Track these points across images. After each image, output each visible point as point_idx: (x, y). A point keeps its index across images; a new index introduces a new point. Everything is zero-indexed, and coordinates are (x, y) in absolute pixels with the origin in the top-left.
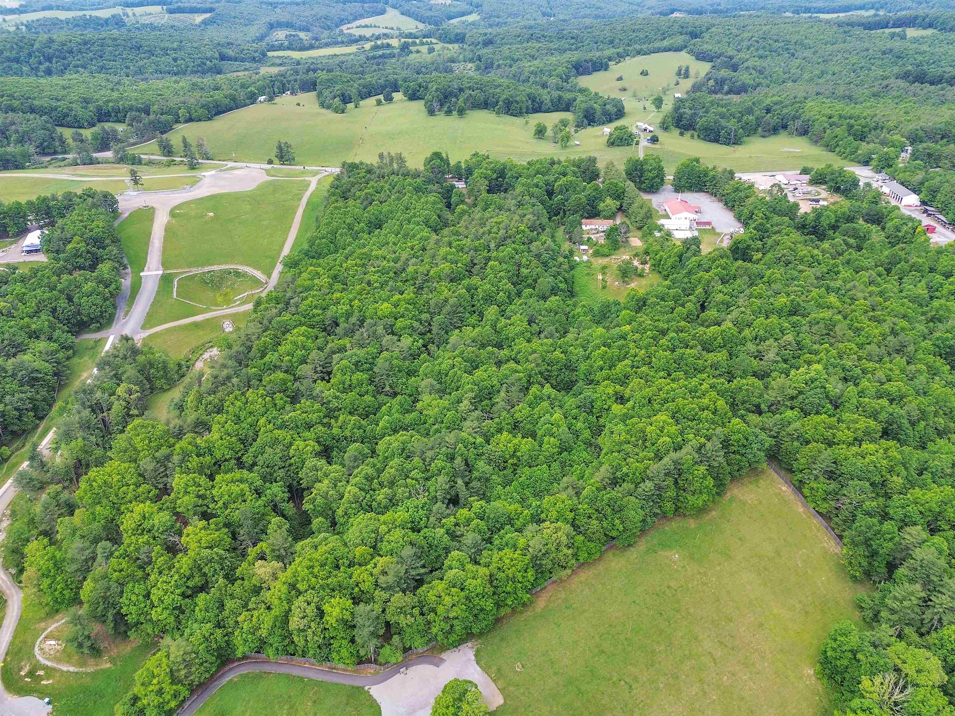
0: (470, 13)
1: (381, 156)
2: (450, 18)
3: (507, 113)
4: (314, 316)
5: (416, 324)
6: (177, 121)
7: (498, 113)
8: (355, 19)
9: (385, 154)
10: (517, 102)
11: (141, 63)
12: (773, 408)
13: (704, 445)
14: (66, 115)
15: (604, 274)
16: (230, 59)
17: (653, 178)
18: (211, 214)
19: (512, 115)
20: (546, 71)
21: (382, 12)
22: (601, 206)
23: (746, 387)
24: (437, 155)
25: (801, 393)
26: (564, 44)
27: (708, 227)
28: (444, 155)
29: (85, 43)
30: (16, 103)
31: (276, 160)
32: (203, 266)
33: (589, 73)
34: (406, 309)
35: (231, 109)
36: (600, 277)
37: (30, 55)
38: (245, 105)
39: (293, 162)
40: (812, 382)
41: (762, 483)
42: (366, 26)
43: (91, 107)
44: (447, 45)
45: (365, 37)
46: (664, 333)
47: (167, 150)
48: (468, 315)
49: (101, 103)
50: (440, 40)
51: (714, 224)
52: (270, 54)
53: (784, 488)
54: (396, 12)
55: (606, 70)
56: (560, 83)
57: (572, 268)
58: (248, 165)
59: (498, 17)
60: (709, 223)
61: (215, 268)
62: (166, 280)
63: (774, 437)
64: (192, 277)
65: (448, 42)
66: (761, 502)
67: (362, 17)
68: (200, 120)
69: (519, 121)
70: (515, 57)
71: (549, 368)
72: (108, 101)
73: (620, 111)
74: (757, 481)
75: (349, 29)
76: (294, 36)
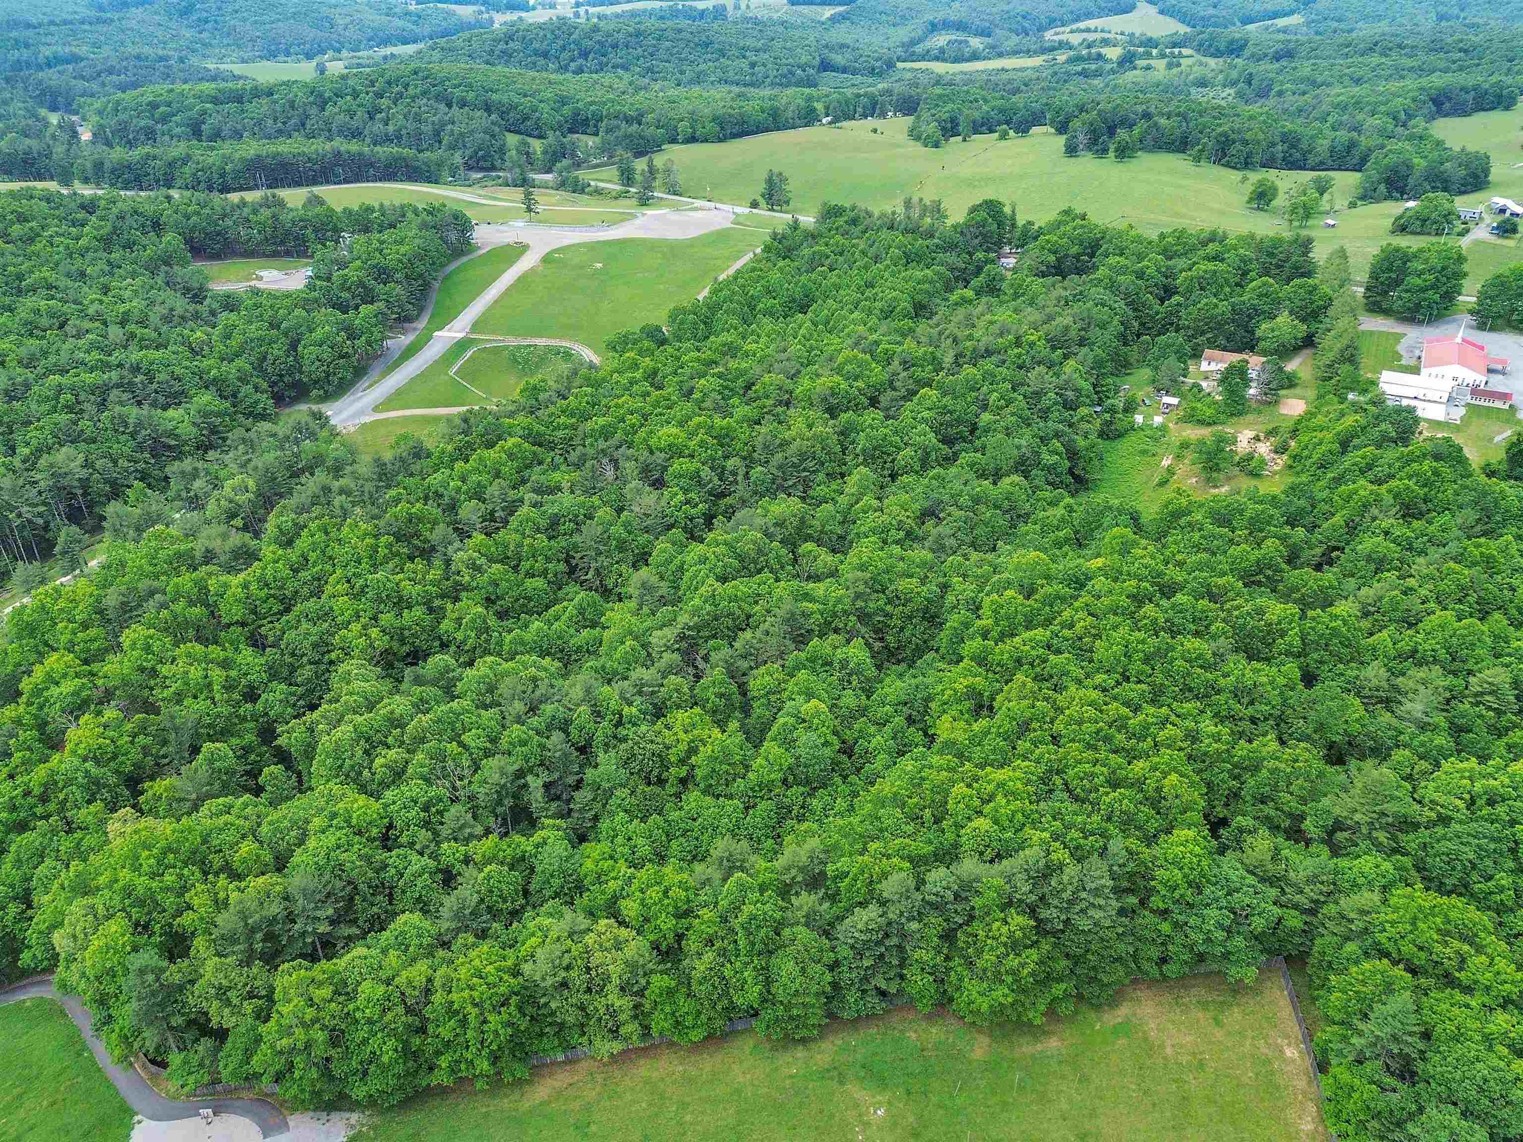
0: (1291, 13)
1: (908, 204)
2: (1247, 20)
3: (1218, 161)
4: (558, 428)
5: (706, 473)
6: (674, 141)
7: (1197, 159)
8: (1077, 19)
9: (915, 199)
10: (1245, 143)
11: (702, 67)
12: (1340, 836)
13: (1061, 867)
14: (526, 118)
15: (1178, 457)
16: (834, 68)
17: (1423, 290)
18: (599, 265)
19: (1228, 165)
20: (1368, 104)
21: (1129, 9)
22: (1264, 328)
23: (1272, 764)
24: (992, 207)
25: (1444, 820)
26: (1438, 60)
27: (1498, 404)
28: (1007, 210)
29: (638, 34)
30: (471, 96)
31: (762, 202)
32: (525, 336)
33: (1466, 113)
34: (702, 444)
35: (767, 130)
36: (1166, 463)
37: (564, 48)
38: (794, 127)
39: (784, 207)
40: (1491, 803)
41: (1235, 1016)
42: (1088, 30)
43: (566, 110)
44: (1204, 59)
45: (1068, 43)
46: (1168, 590)
47: (627, 178)
48: (821, 476)
49: (580, 105)
50: (1198, 51)
51: (1516, 400)
52: (900, 65)
53: (1291, 1053)
54: (1152, 10)
55: (1507, 108)
56: (1390, 127)
57: (1109, 433)
58: (718, 205)
59: (1339, 20)
60: (1505, 397)
61: (541, 342)
62: (461, 346)
63: (1304, 912)
64: (496, 351)
65: (1212, 55)
66: (1201, 1064)
67: (1089, 15)
68: (706, 141)
69: (1235, 176)
70: (1319, 80)
71: (889, 608)
72: (592, 103)
73: (1476, 176)
74: (1223, 1006)
75: (1057, 34)
76: (961, 42)
